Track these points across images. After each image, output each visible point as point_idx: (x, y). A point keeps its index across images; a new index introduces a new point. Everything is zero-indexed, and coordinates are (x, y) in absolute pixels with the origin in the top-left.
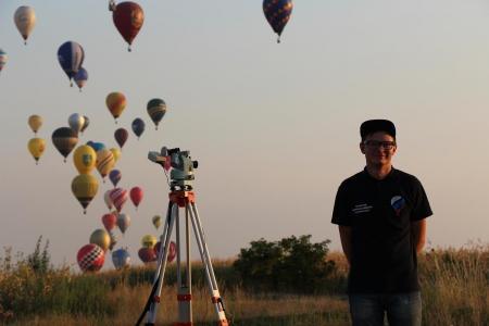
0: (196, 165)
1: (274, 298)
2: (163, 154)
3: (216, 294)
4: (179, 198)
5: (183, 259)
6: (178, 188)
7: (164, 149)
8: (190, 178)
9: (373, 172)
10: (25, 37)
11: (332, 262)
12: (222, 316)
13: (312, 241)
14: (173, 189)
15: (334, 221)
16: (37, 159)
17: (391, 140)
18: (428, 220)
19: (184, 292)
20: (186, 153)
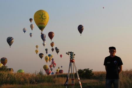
0: (75, 55)
1: (83, 80)
2: (69, 53)
3: (79, 79)
4: (72, 61)
5: (73, 72)
6: (71, 59)
7: (69, 52)
8: (74, 57)
9: (111, 56)
10: (32, 29)
11: (93, 73)
12: (80, 83)
13: (89, 69)
14: (70, 59)
15: (104, 65)
16: (37, 53)
17: (115, 50)
18: (122, 65)
19: (72, 79)
20: (73, 53)
